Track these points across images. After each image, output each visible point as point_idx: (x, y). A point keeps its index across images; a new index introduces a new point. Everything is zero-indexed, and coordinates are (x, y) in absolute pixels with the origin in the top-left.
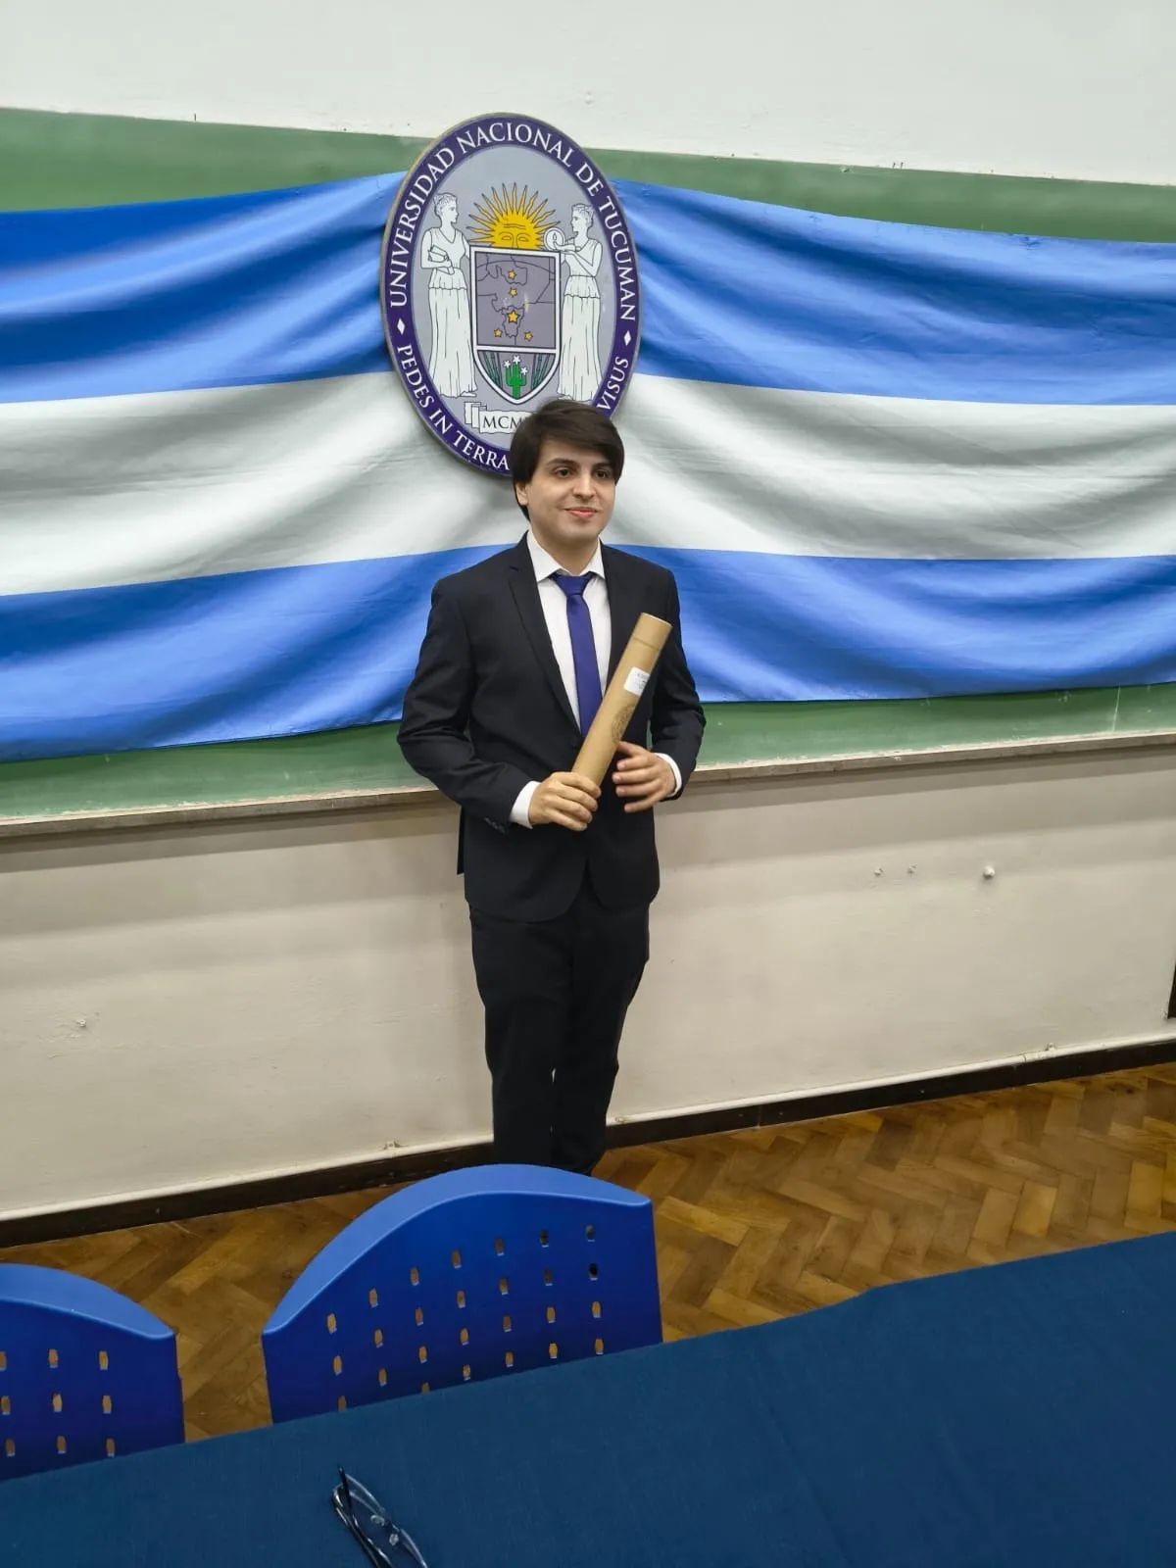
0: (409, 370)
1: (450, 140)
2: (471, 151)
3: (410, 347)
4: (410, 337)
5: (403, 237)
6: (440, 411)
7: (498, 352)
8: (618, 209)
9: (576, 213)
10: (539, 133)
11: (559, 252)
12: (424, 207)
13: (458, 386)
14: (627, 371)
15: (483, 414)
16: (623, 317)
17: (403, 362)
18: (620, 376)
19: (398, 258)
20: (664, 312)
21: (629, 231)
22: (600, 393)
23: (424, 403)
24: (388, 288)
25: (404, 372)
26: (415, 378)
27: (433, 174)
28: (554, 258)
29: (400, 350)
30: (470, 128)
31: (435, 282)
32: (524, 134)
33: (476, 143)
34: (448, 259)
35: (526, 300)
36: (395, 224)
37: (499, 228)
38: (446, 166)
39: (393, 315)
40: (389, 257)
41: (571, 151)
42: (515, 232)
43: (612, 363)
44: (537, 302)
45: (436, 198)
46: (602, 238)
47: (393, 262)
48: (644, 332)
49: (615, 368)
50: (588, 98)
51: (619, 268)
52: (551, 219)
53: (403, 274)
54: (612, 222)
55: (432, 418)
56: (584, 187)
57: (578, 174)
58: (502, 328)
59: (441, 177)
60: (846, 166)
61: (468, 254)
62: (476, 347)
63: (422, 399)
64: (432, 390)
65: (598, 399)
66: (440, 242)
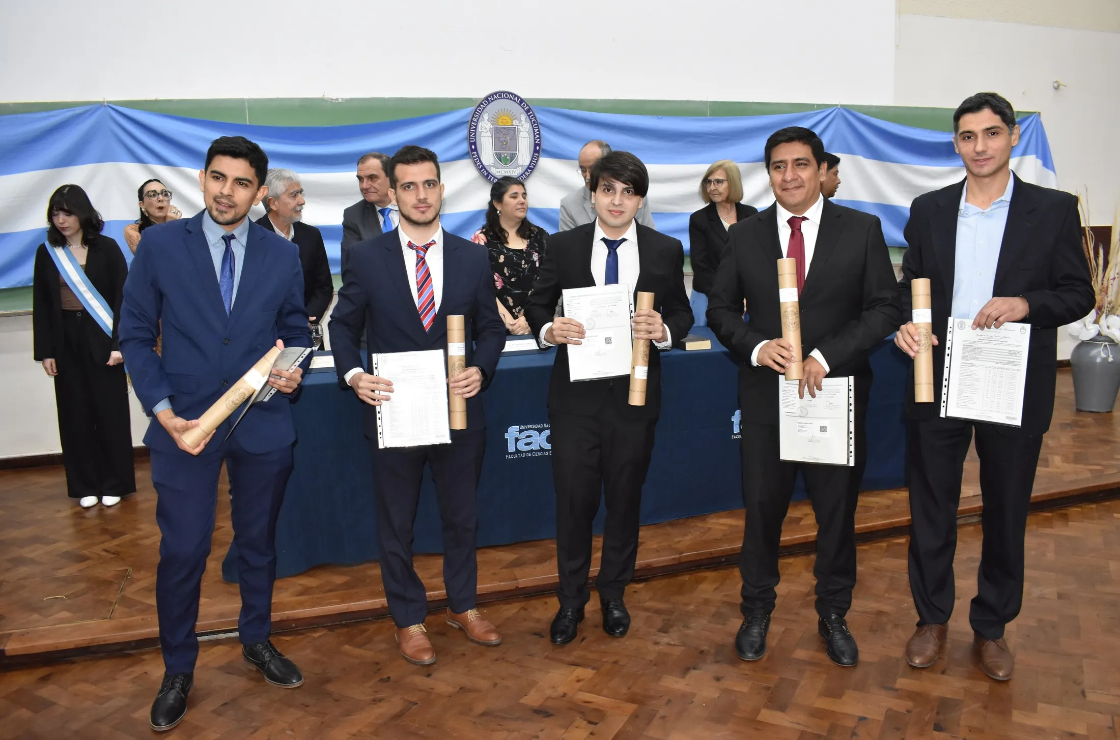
0: (476, 158)
1: (486, 99)
2: (492, 101)
3: (476, 152)
4: (476, 150)
5: (474, 124)
6: (484, 169)
7: (500, 153)
8: (533, 114)
9: (521, 115)
10: (511, 95)
11: (517, 126)
12: (479, 116)
13: (489, 162)
14: (538, 157)
15: (497, 170)
16: (536, 142)
17: (474, 156)
18: (536, 158)
19: (472, 129)
20: (549, 141)
21: (537, 119)
22: (530, 163)
24: (470, 137)
25: (474, 159)
26: (477, 161)
27: (482, 107)
29: (473, 153)
30: (492, 95)
31: (482, 135)
32: (506, 96)
33: (494, 99)
34: (486, 129)
35: (508, 138)
36: (472, 121)
37: (500, 120)
38: (485, 105)
39: (471, 144)
40: (470, 129)
41: (520, 99)
43: (533, 155)
44: (511, 139)
45: (483, 113)
46: (529, 121)
48: (543, 146)
51: (535, 129)
52: (515, 117)
53: (474, 133)
54: (532, 117)
55: (482, 171)
56: (524, 108)
57: (522, 105)
58: (501, 146)
59: (484, 108)
61: (492, 127)
62: (494, 152)
63: (479, 166)
64: (482, 164)
65: (530, 165)
66: (484, 124)
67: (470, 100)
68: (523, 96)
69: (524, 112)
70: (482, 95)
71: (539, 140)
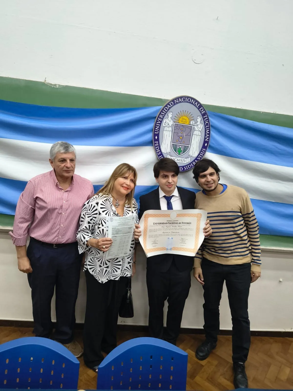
0: (157, 146)
1: (173, 101)
2: (177, 103)
3: (157, 142)
4: (158, 140)
5: (160, 119)
6: (162, 156)
7: (176, 145)
8: (208, 117)
9: (198, 118)
10: (193, 100)
11: (193, 125)
12: (165, 114)
13: (167, 151)
14: (205, 152)
15: (171, 157)
16: (206, 140)
17: (156, 145)
18: (203, 152)
19: (158, 124)
20: (214, 139)
21: (210, 122)
22: (198, 156)
23: (158, 154)
25: (155, 147)
26: (157, 148)
27: (168, 107)
28: (192, 126)
29: (155, 142)
30: (178, 98)
31: (165, 129)
32: (189, 100)
33: (179, 102)
34: (169, 125)
35: (184, 135)
36: (159, 117)
37: (181, 119)
38: (171, 106)
39: (155, 135)
40: (156, 123)
41: (199, 104)
42: (184, 120)
43: (202, 149)
44: (187, 135)
45: (168, 112)
47: (157, 124)
48: (210, 143)
49: (202, 151)
50: (205, 93)
51: (206, 130)
52: (192, 118)
53: (159, 127)
54: (206, 120)
55: (160, 157)
56: (201, 112)
57: (200, 109)
58: (178, 140)
59: (170, 108)
60: (262, 112)
61: (173, 124)
62: (172, 143)
63: (159, 153)
64: (161, 151)
65: (197, 157)
66: (167, 121)
67: (160, 100)
68: (202, 102)
69: (201, 115)
70: (170, 98)
71: (208, 138)
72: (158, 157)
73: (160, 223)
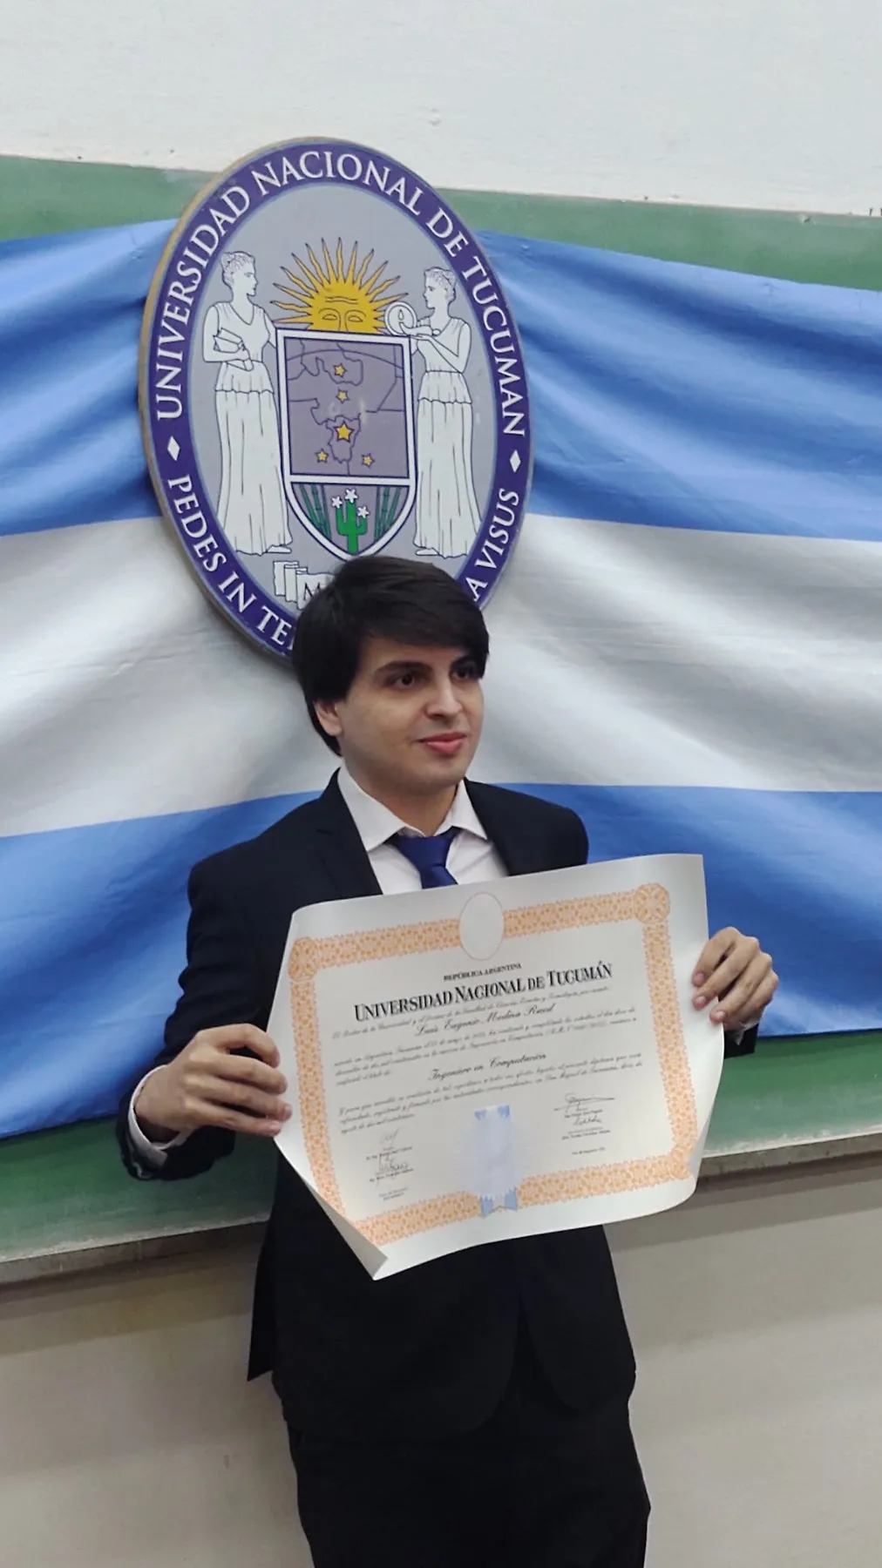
0: (187, 514)
1: (242, 175)
2: (274, 191)
3: (187, 479)
4: (187, 463)
5: (174, 316)
6: (235, 576)
7: (322, 484)
8: (490, 274)
9: (430, 282)
10: (371, 166)
11: (409, 336)
12: (206, 272)
13: (263, 540)
14: (518, 511)
15: (303, 579)
16: (507, 430)
17: (178, 503)
18: (506, 516)
19: (167, 346)
20: (564, 423)
21: (509, 305)
22: (479, 543)
23: (210, 564)
24: (153, 391)
25: (178, 517)
26: (195, 526)
27: (219, 224)
28: (401, 345)
29: (172, 483)
30: (273, 158)
31: (224, 381)
32: (349, 166)
33: (281, 181)
34: (245, 349)
35: (363, 407)
36: (163, 296)
37: (319, 302)
38: (238, 213)
39: (161, 431)
40: (154, 345)
41: (419, 192)
42: (342, 307)
43: (494, 498)
44: (379, 409)
45: (224, 258)
46: (470, 316)
47: (161, 352)
48: (538, 453)
49: (499, 506)
50: (437, 116)
51: (498, 360)
52: (392, 291)
53: (176, 370)
54: (483, 293)
55: (222, 587)
56: (441, 243)
57: (430, 225)
58: (327, 449)
59: (230, 229)
60: (804, 213)
61: (273, 341)
62: (289, 478)
63: (209, 556)
64: (223, 546)
65: (477, 553)
66: (230, 322)
67: (150, 179)
68: (436, 177)
69: (445, 265)
71: (520, 416)
72: (211, 590)
73: (403, 1005)
